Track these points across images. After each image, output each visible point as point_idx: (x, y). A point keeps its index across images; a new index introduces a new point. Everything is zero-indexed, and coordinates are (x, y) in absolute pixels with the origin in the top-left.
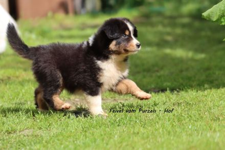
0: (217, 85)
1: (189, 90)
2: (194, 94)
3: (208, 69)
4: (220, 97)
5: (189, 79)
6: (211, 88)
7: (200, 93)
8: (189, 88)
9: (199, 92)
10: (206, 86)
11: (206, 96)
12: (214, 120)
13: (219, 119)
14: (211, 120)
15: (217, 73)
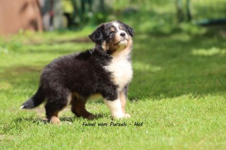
0: (171, 95)
1: (146, 100)
2: (151, 103)
3: (163, 80)
4: (174, 105)
5: (147, 89)
6: (166, 98)
7: (156, 102)
8: (146, 98)
9: (155, 100)
10: (162, 95)
11: (161, 105)
12: (169, 126)
13: (173, 125)
14: (166, 126)
15: (171, 84)
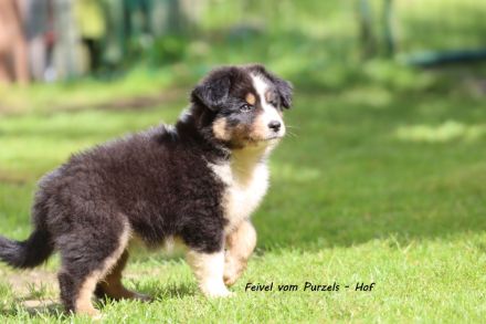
0: (345, 239)
1: (283, 251)
2: (295, 259)
3: (326, 203)
4: (351, 266)
5: (285, 225)
6: (331, 246)
7: (308, 257)
8: (284, 247)
9: (305, 253)
10: (321, 241)
11: (321, 264)
12: (339, 317)
13: (349, 315)
14: (332, 317)
15: (346, 211)
